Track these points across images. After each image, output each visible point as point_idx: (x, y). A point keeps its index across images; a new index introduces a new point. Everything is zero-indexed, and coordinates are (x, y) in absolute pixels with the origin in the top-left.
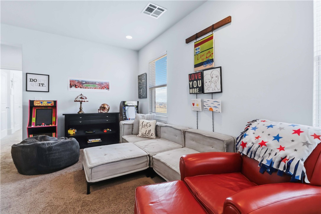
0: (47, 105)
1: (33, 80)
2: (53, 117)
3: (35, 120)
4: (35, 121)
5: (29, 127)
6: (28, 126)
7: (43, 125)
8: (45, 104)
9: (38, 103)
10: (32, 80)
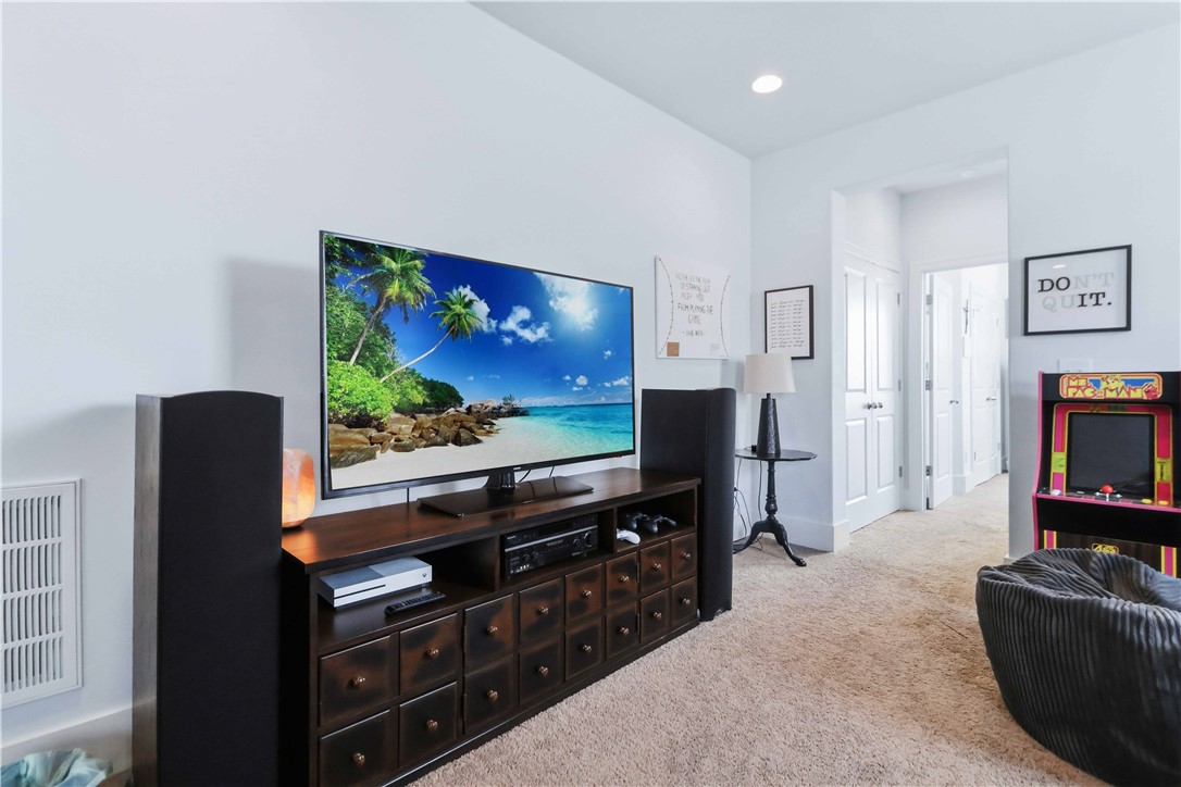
0: (1123, 395)
1: (1055, 285)
2: (1157, 459)
3: (1064, 462)
4: (1063, 470)
5: (1041, 495)
6: (1038, 492)
7: (1107, 498)
8: (1113, 390)
9: (1078, 387)
10: (1047, 285)
